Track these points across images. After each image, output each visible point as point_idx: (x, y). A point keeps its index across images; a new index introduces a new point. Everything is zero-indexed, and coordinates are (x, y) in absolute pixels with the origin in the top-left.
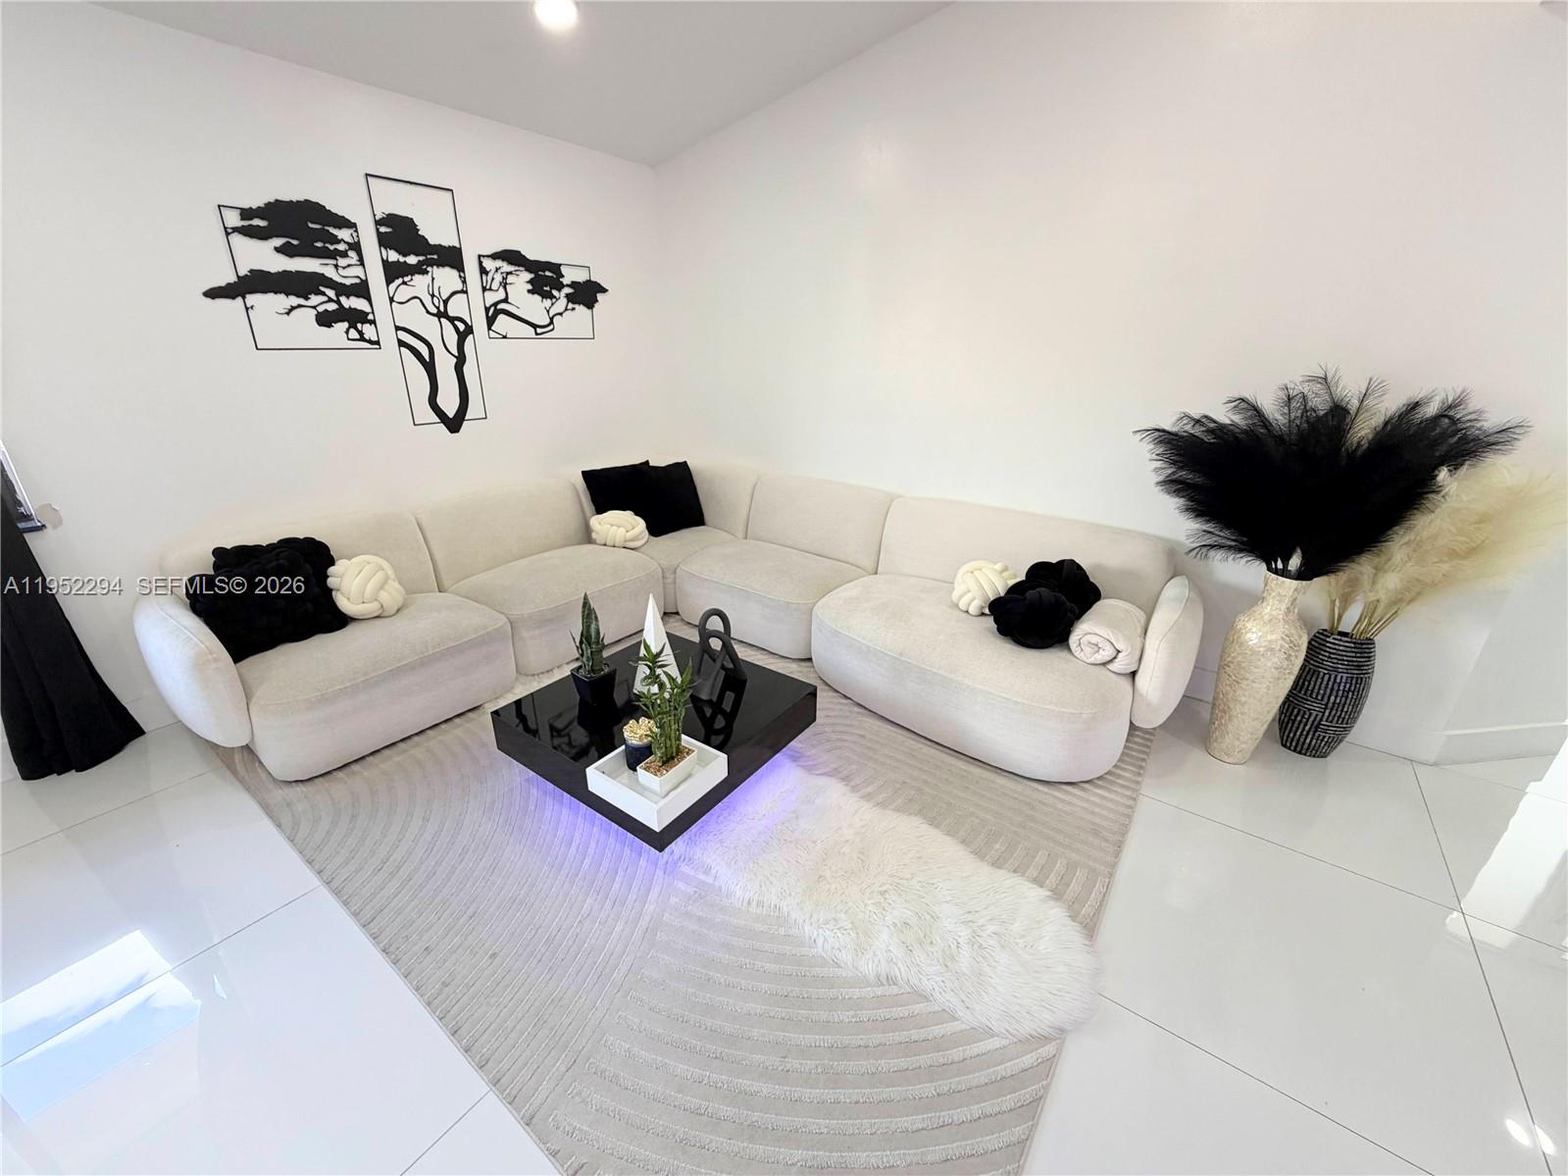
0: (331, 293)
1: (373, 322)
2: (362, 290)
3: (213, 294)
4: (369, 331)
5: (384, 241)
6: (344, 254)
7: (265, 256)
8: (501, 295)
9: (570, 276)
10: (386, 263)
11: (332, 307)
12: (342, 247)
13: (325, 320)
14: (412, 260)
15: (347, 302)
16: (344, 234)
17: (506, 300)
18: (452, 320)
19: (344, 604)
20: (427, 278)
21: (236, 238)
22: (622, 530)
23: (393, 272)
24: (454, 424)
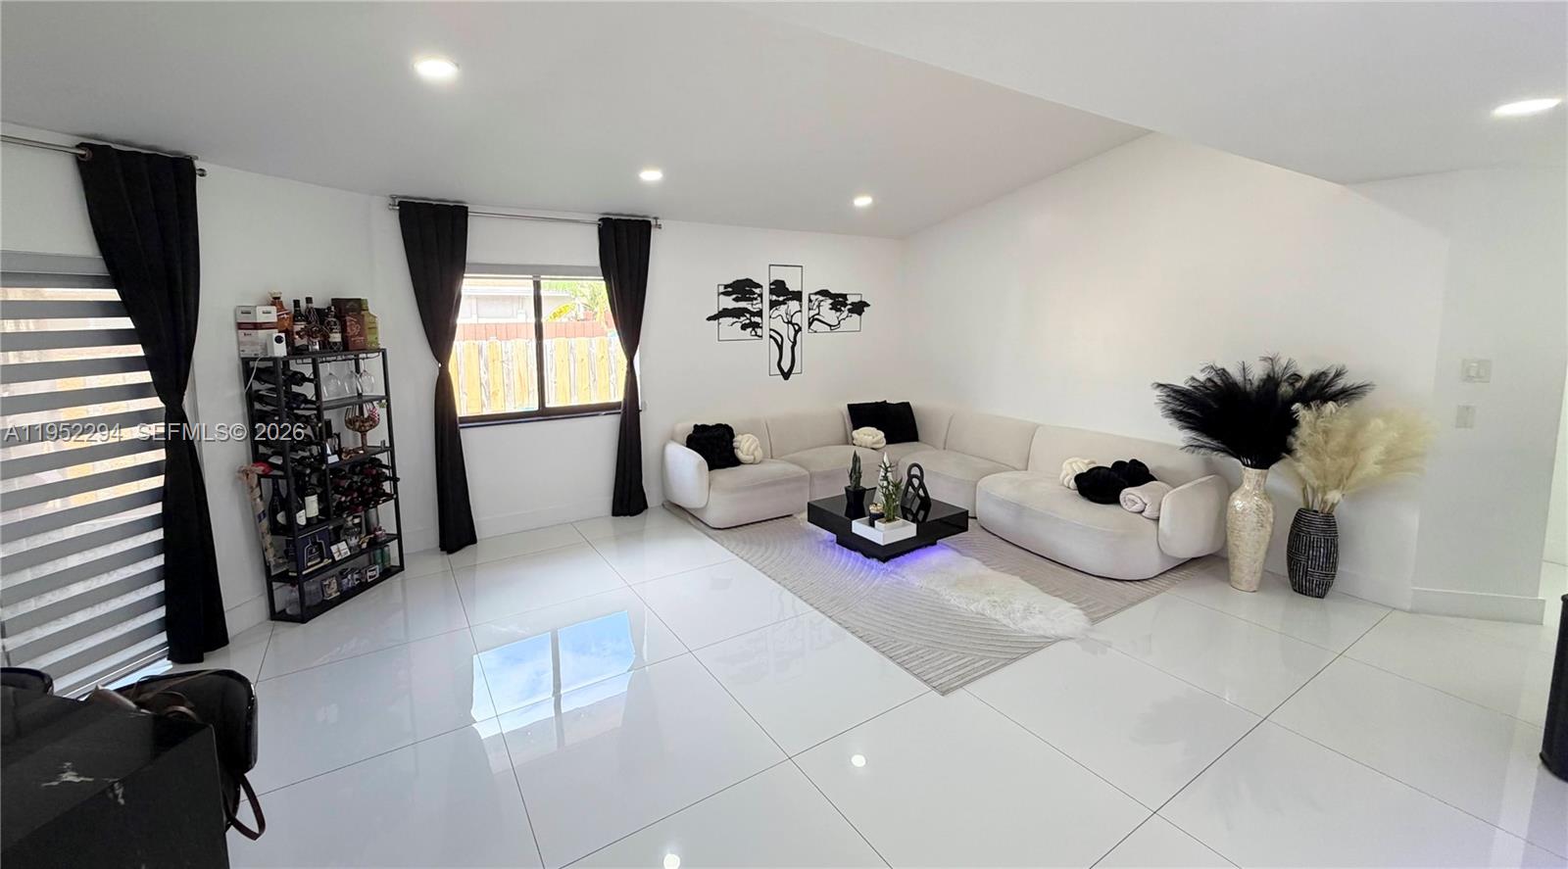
0: (748, 316)
1: (761, 327)
2: (760, 314)
3: (709, 319)
4: (759, 331)
5: (772, 292)
6: (756, 299)
7: (729, 303)
8: (817, 311)
9: (851, 299)
10: (771, 301)
11: (748, 321)
12: (756, 296)
13: (744, 327)
14: (781, 299)
15: (753, 319)
16: (757, 291)
17: (818, 314)
18: (793, 325)
19: (741, 455)
20: (786, 306)
21: (721, 296)
22: (871, 437)
23: (773, 304)
24: (786, 375)
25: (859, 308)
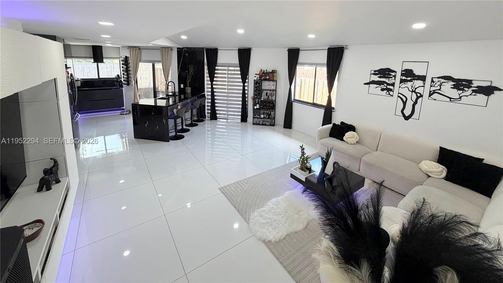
0: (386, 85)
1: (393, 91)
2: (393, 85)
3: (365, 84)
4: (391, 93)
5: (402, 75)
6: (391, 78)
7: (376, 78)
8: (439, 88)
10: (401, 79)
11: (385, 87)
12: (391, 76)
13: (382, 90)
14: (409, 79)
15: (388, 87)
16: (393, 74)
17: (440, 90)
18: (416, 93)
20: (412, 83)
21: (372, 75)
23: (402, 81)
24: (407, 118)
25: (488, 91)
